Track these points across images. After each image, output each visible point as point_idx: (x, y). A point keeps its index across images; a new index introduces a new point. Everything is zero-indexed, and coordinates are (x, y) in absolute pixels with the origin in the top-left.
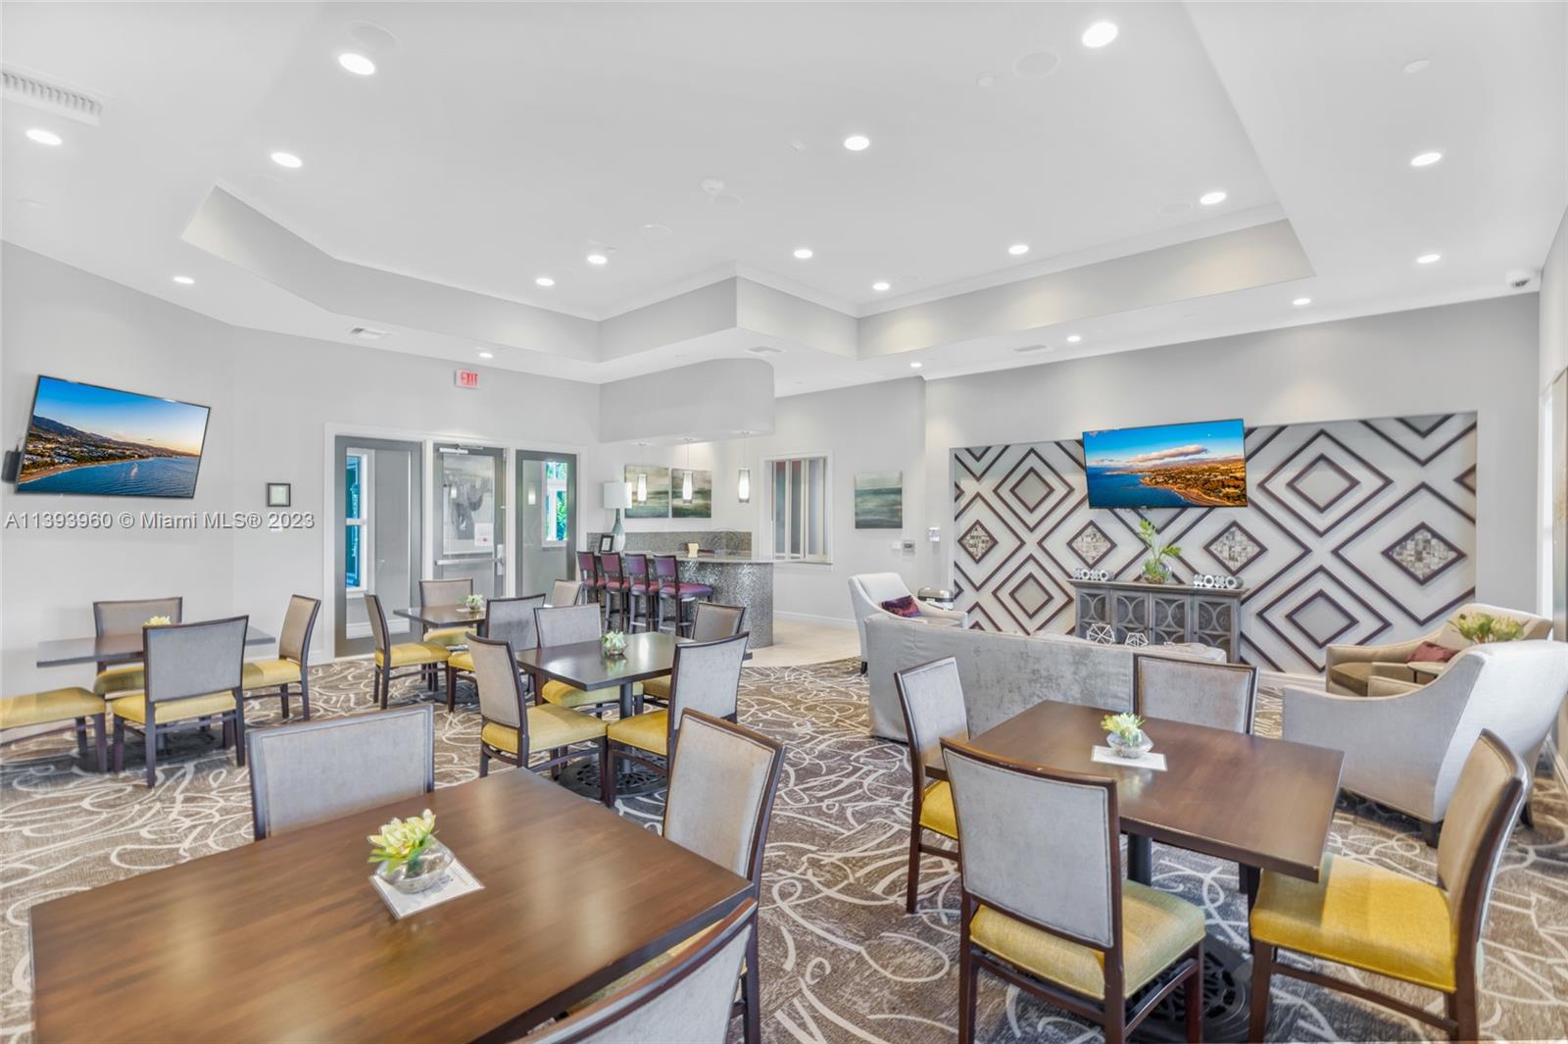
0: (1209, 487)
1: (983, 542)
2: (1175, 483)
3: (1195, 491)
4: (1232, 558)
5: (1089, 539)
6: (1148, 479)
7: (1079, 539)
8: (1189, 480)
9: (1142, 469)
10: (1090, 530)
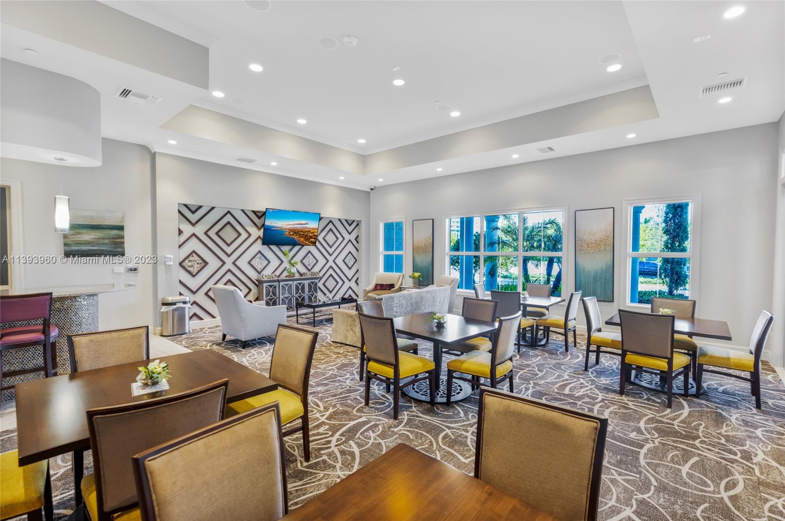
0: (307, 238)
1: (198, 264)
2: (296, 235)
3: (302, 239)
4: (309, 265)
5: (258, 260)
6: (287, 233)
7: (254, 260)
8: (301, 235)
9: (286, 228)
10: (259, 255)
